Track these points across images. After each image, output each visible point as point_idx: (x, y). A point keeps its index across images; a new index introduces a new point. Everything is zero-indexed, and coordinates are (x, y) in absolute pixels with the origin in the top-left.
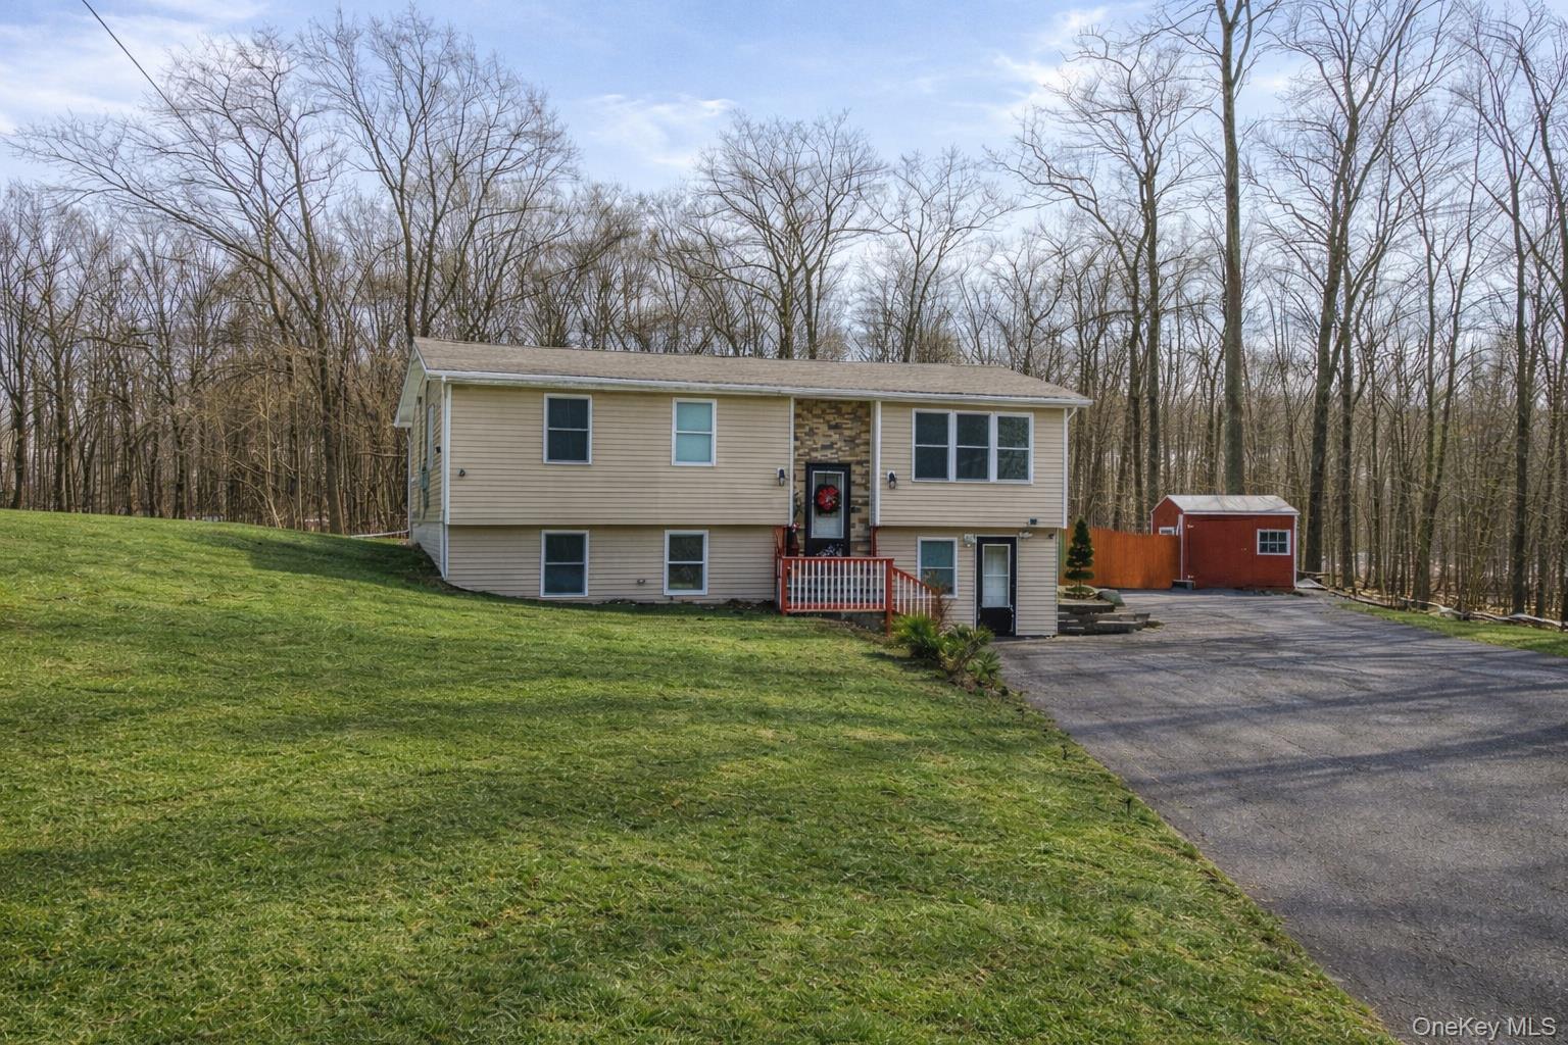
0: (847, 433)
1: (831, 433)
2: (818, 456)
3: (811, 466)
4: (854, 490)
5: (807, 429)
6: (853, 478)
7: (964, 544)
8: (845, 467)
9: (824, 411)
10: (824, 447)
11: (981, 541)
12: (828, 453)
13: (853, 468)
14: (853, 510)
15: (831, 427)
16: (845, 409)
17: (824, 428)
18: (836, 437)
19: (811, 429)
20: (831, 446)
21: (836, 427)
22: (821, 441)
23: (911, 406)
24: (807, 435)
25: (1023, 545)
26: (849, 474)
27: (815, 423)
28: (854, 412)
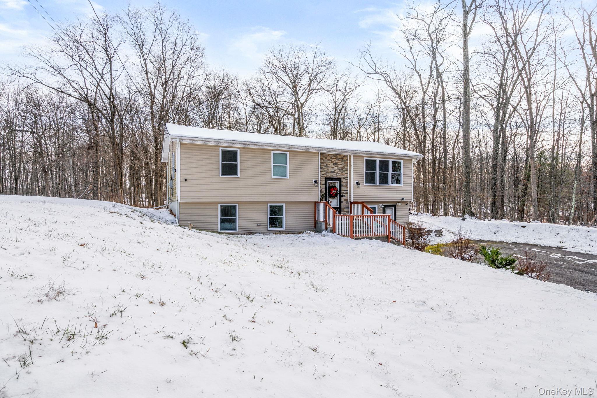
0: (340, 166)
1: (334, 166)
2: (329, 175)
3: (327, 179)
4: (343, 189)
5: (325, 164)
7: (379, 208)
8: (339, 179)
9: (331, 158)
10: (331, 172)
11: (385, 206)
12: (333, 174)
13: (342, 180)
14: (343, 196)
15: (333, 164)
16: (339, 157)
17: (331, 164)
18: (336, 168)
19: (327, 164)
20: (334, 172)
21: (336, 164)
22: (330, 169)
23: (364, 157)
24: (325, 166)
25: (398, 208)
26: (341, 182)
27: (328, 162)
28: (342, 158)
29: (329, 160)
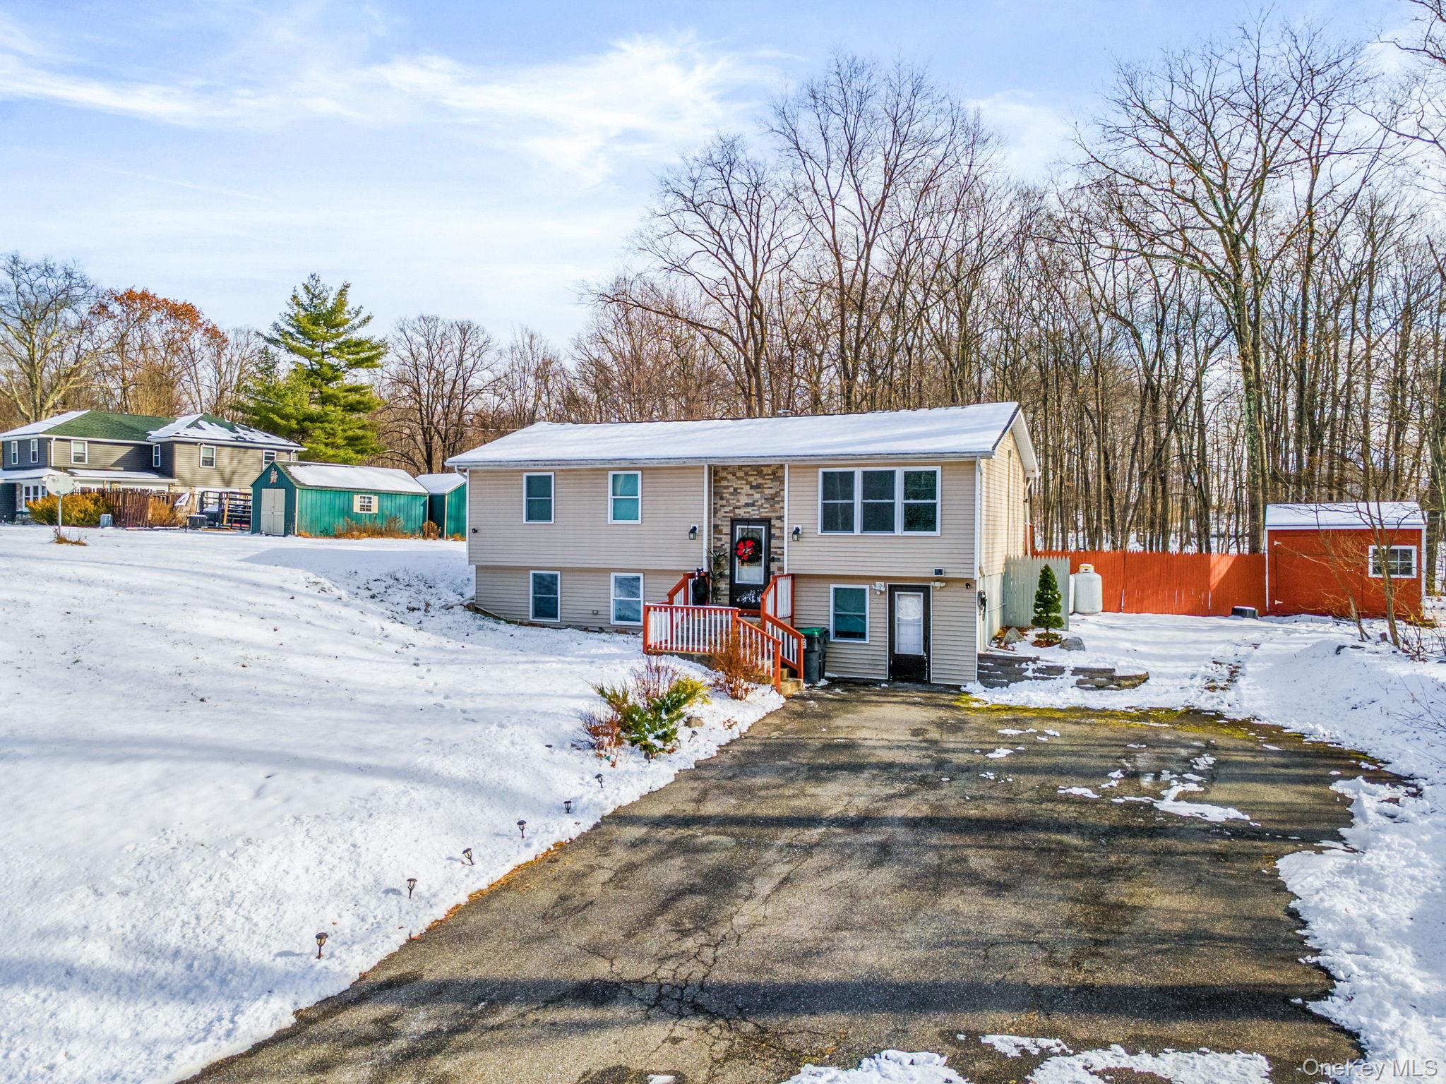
0: (767, 492)
1: (752, 492)
2: (741, 513)
3: (734, 522)
4: (774, 543)
5: (731, 490)
6: (773, 531)
7: (873, 591)
8: (767, 522)
9: (747, 474)
10: (747, 505)
11: (892, 589)
12: (749, 509)
13: (773, 522)
14: (773, 560)
15: (752, 487)
16: (765, 471)
17: (747, 489)
18: (757, 496)
19: (735, 489)
20: (753, 505)
21: (758, 487)
22: (744, 500)
23: (819, 466)
24: (731, 494)
25: (937, 594)
26: (769, 527)
27: (737, 484)
28: (774, 473)
29: (741, 478)
